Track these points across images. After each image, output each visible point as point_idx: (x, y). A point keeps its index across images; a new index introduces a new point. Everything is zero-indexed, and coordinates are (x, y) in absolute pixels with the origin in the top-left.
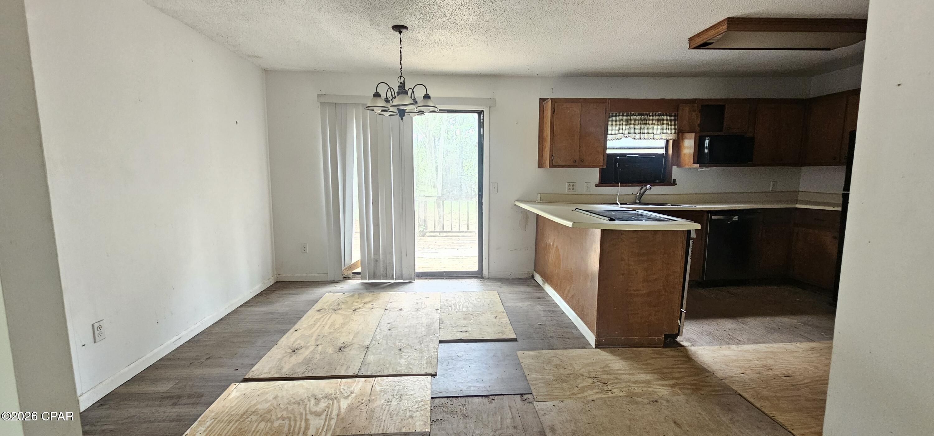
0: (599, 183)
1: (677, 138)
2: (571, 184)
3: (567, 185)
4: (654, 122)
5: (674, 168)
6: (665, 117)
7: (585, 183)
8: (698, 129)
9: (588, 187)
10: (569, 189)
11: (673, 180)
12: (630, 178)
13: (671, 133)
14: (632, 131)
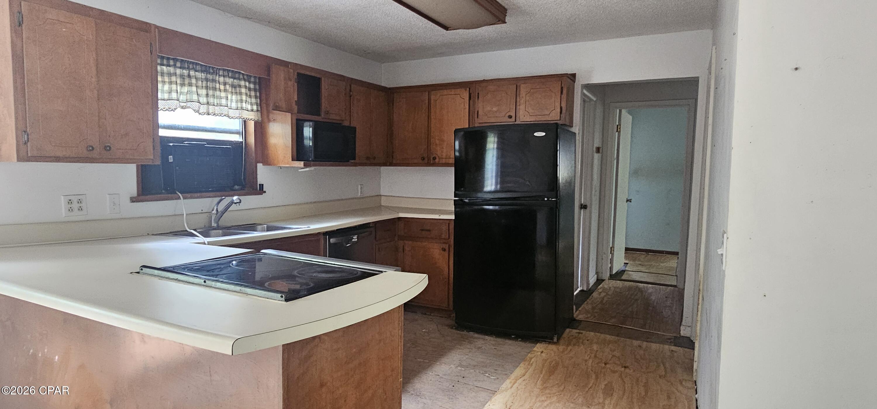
0: (139, 195)
1: (260, 119)
2: (75, 199)
3: (63, 201)
4: (228, 87)
5: (260, 166)
6: (242, 83)
7: (108, 196)
8: (295, 108)
9: (114, 204)
10: (71, 210)
11: (260, 185)
12: (196, 183)
13: (252, 110)
14: (195, 97)
